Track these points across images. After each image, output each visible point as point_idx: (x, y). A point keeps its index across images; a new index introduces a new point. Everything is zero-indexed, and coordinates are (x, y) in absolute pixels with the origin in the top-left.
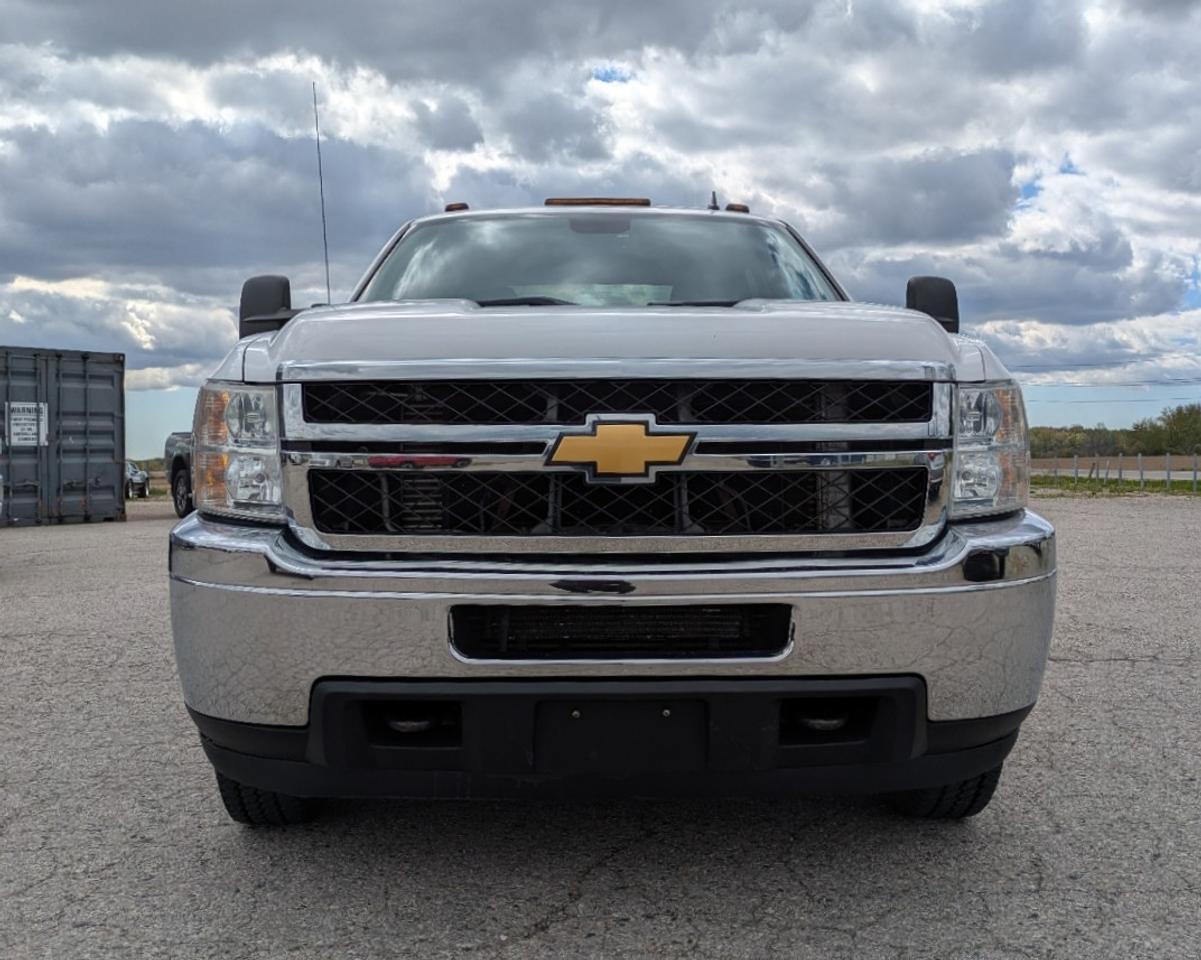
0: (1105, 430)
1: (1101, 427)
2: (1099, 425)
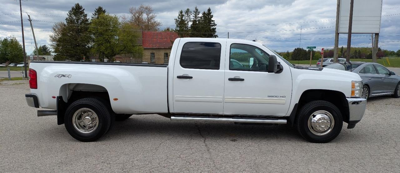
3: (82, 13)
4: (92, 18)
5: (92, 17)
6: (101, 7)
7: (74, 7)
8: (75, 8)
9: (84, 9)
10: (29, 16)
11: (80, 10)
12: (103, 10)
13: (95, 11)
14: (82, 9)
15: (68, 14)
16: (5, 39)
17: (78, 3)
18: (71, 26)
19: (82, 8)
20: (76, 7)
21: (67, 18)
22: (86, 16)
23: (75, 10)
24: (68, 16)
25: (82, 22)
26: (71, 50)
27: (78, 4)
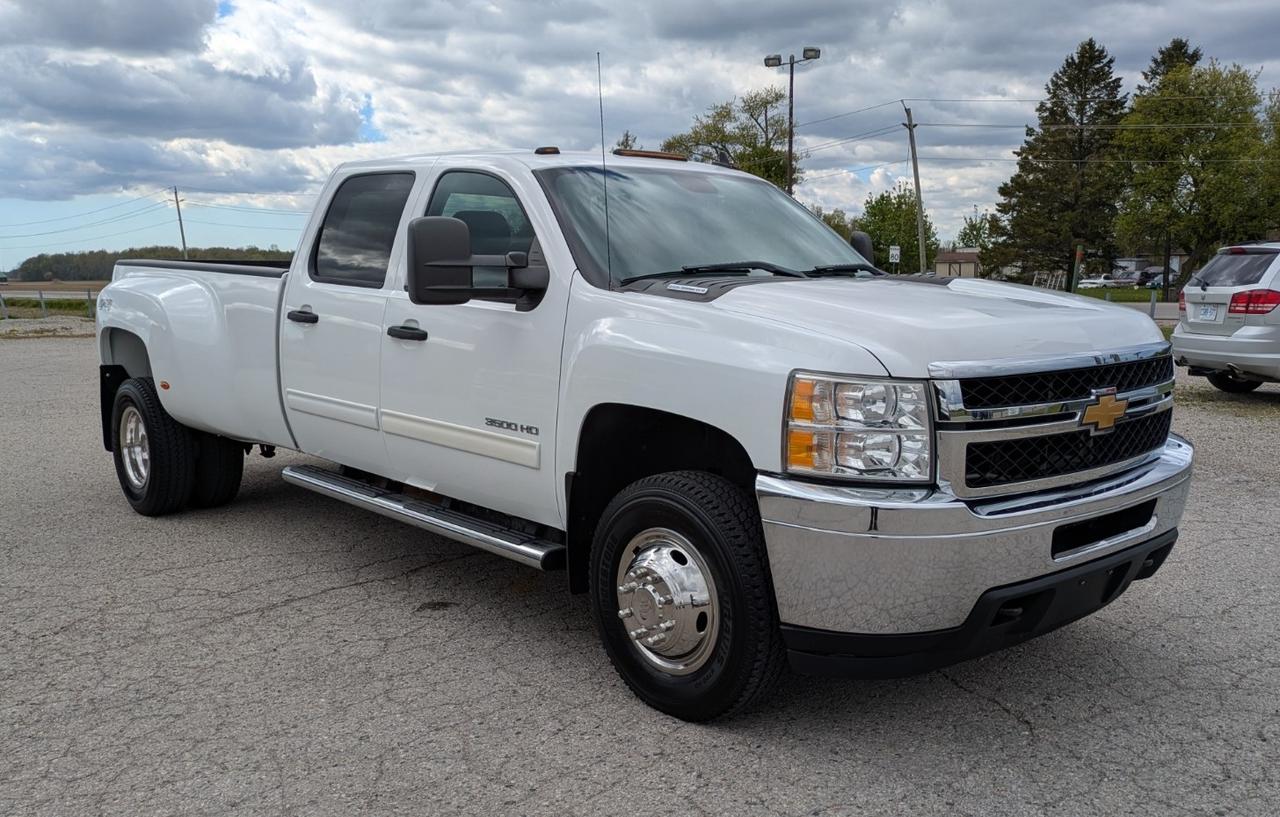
0: (278, 251)
1: (274, 249)
2: (272, 246)
3: (1102, 75)
4: (1138, 92)
5: (1140, 87)
6: (1184, 41)
7: (1072, 58)
8: (1077, 61)
9: (1111, 61)
10: (908, 111)
11: (1097, 66)
12: (1190, 51)
13: (1155, 61)
14: (1105, 61)
15: (1048, 88)
16: (882, 196)
17: (1091, 40)
18: (1052, 135)
19: (1106, 57)
20: (1082, 55)
21: (1042, 105)
22: (1117, 83)
23: (1079, 67)
24: (1049, 96)
25: (1099, 112)
26: (1037, 225)
27: (1091, 44)
